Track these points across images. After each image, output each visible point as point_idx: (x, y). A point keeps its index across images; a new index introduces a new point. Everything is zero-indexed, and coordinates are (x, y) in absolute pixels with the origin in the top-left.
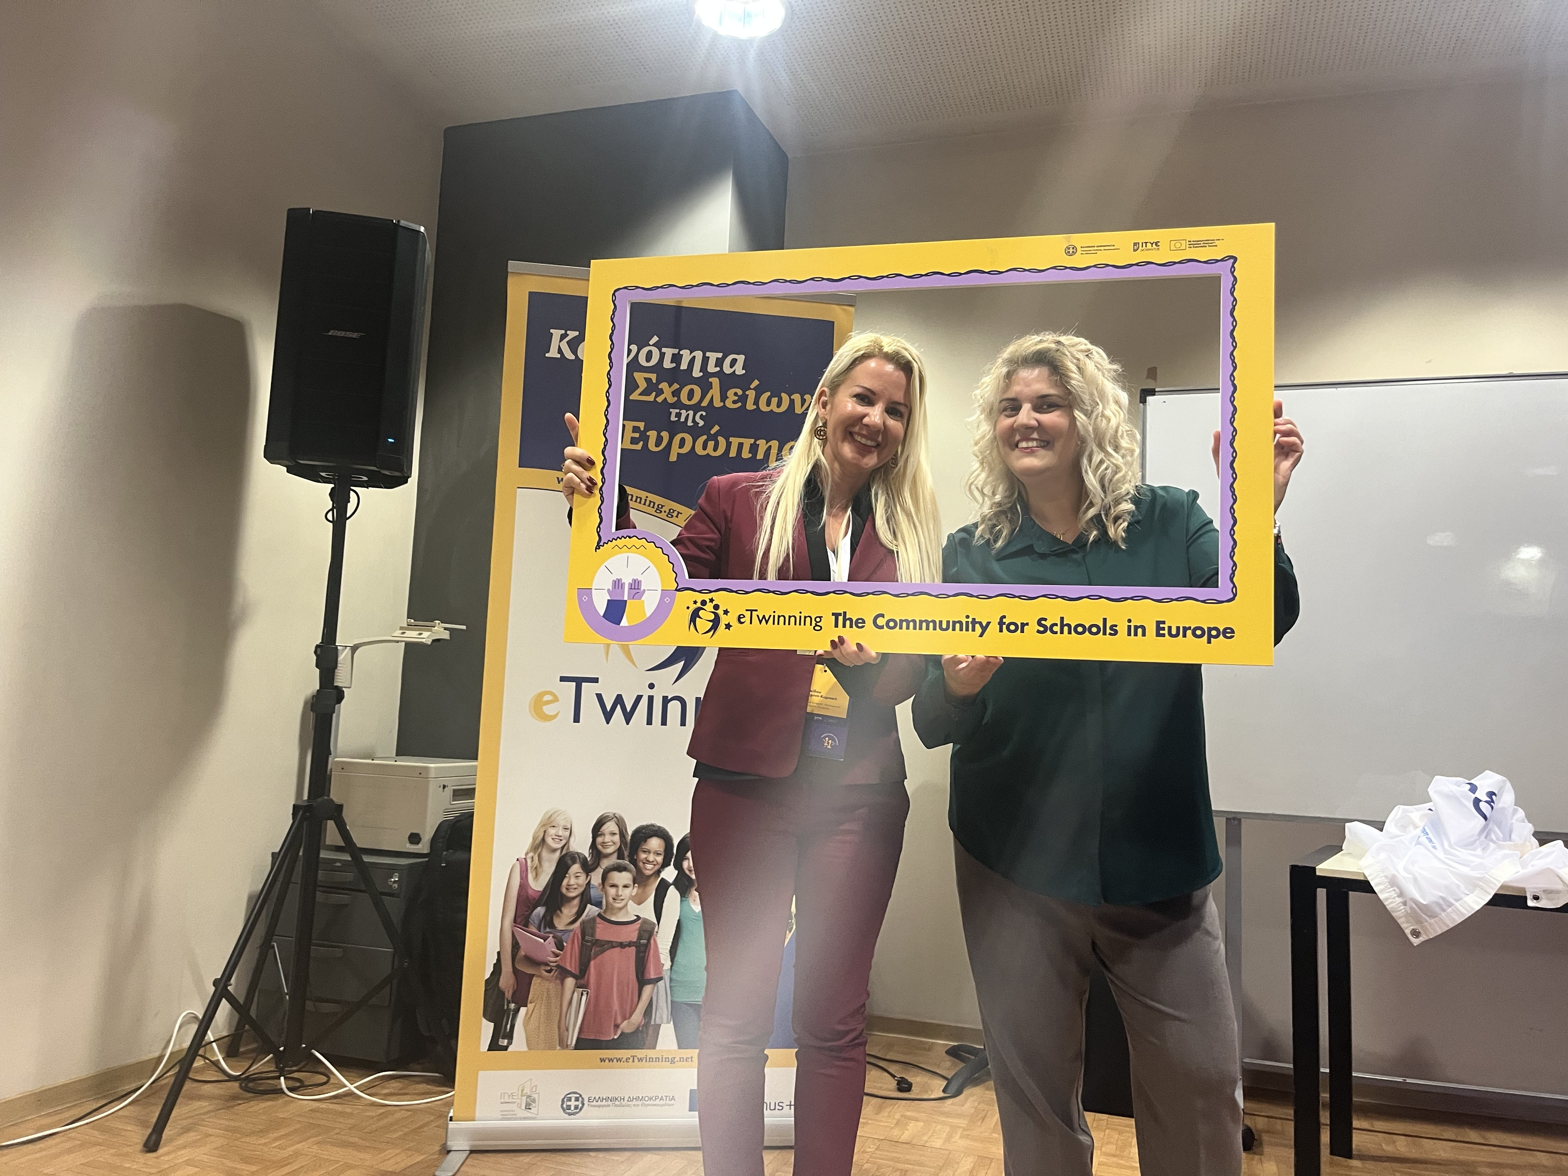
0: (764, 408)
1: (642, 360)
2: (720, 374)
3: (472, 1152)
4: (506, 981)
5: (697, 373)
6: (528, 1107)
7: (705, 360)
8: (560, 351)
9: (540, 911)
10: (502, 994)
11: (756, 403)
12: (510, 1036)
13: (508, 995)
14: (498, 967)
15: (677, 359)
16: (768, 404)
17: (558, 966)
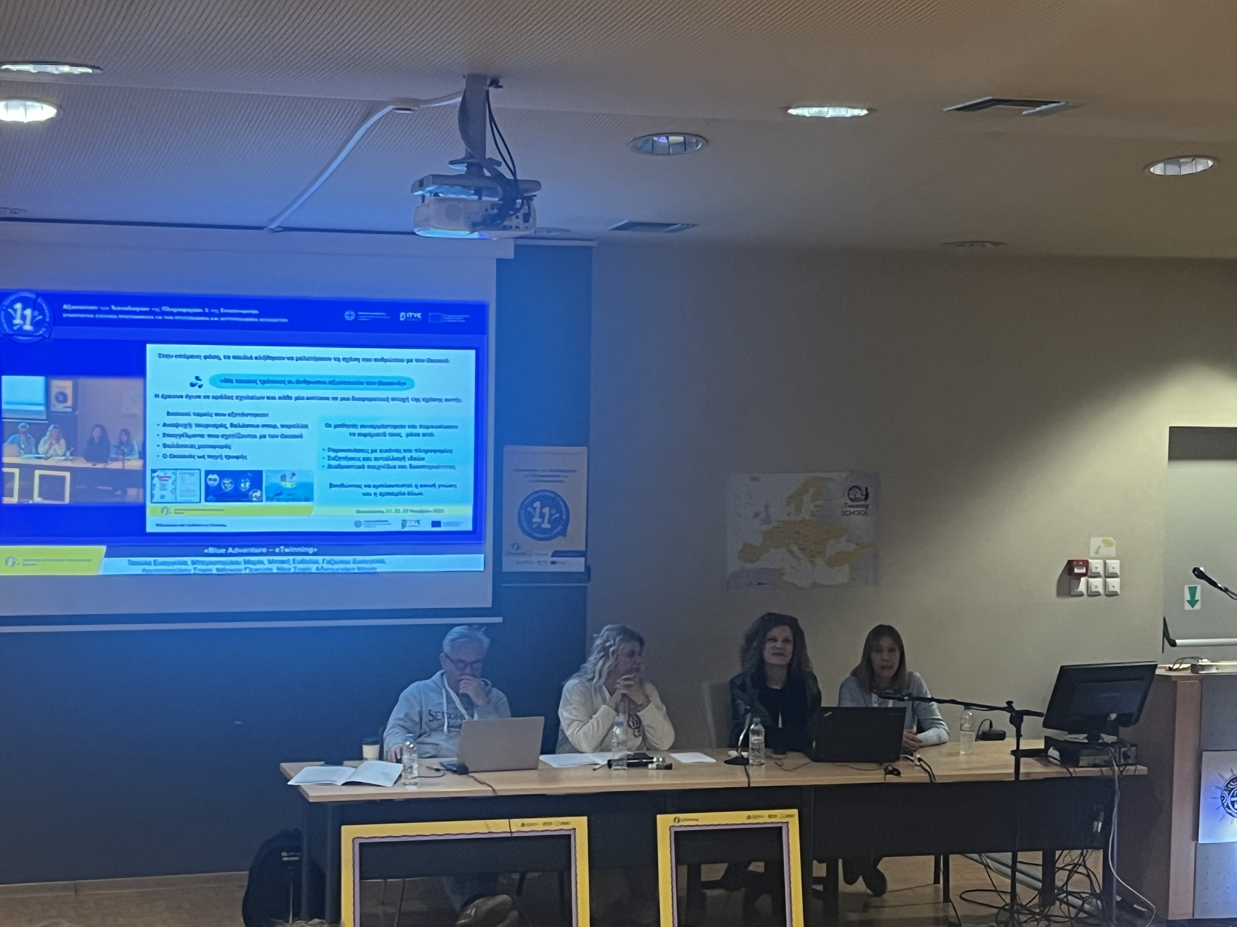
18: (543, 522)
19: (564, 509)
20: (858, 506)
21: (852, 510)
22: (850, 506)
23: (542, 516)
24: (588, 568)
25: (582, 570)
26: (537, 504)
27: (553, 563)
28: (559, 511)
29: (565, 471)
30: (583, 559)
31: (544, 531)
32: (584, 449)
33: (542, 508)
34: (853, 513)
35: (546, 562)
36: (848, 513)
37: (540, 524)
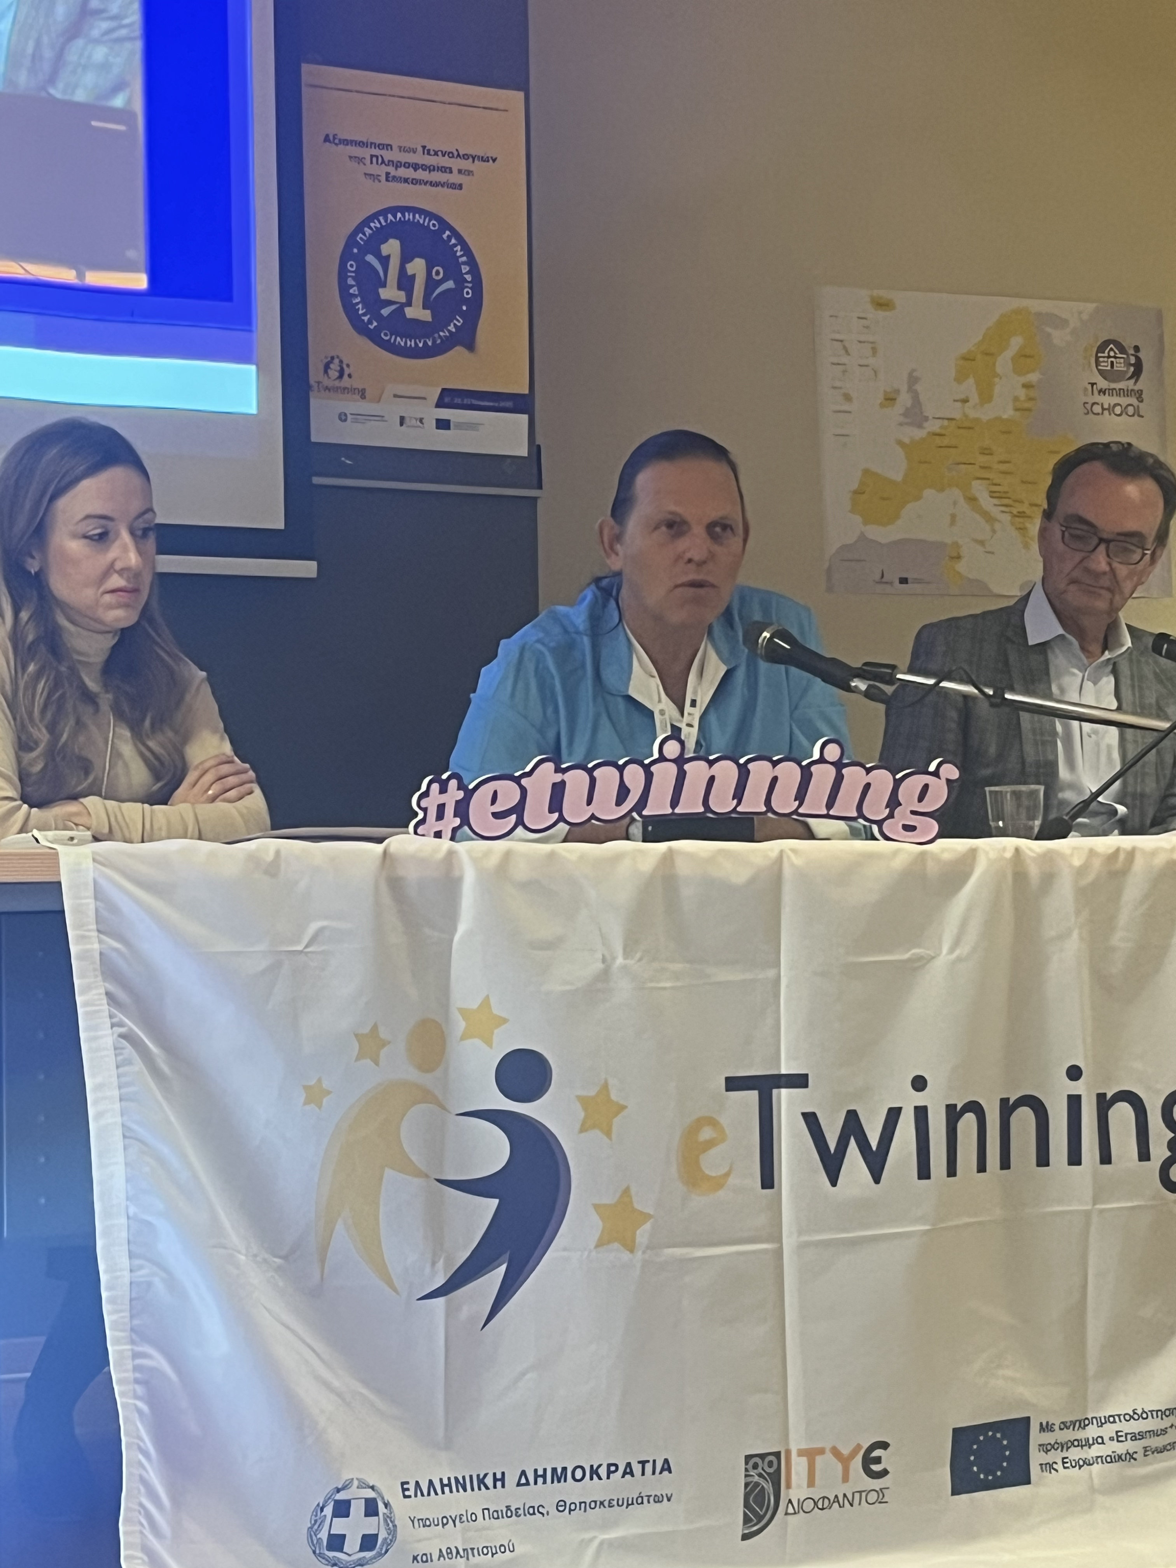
18: (409, 303)
20: (1120, 392)
21: (1107, 400)
22: (1102, 392)
23: (406, 282)
25: (523, 452)
26: (392, 247)
27: (443, 424)
29: (466, 157)
30: (521, 421)
31: (416, 328)
32: (518, 98)
33: (406, 258)
34: (1111, 409)
35: (422, 421)
36: (1097, 409)
37: (402, 306)
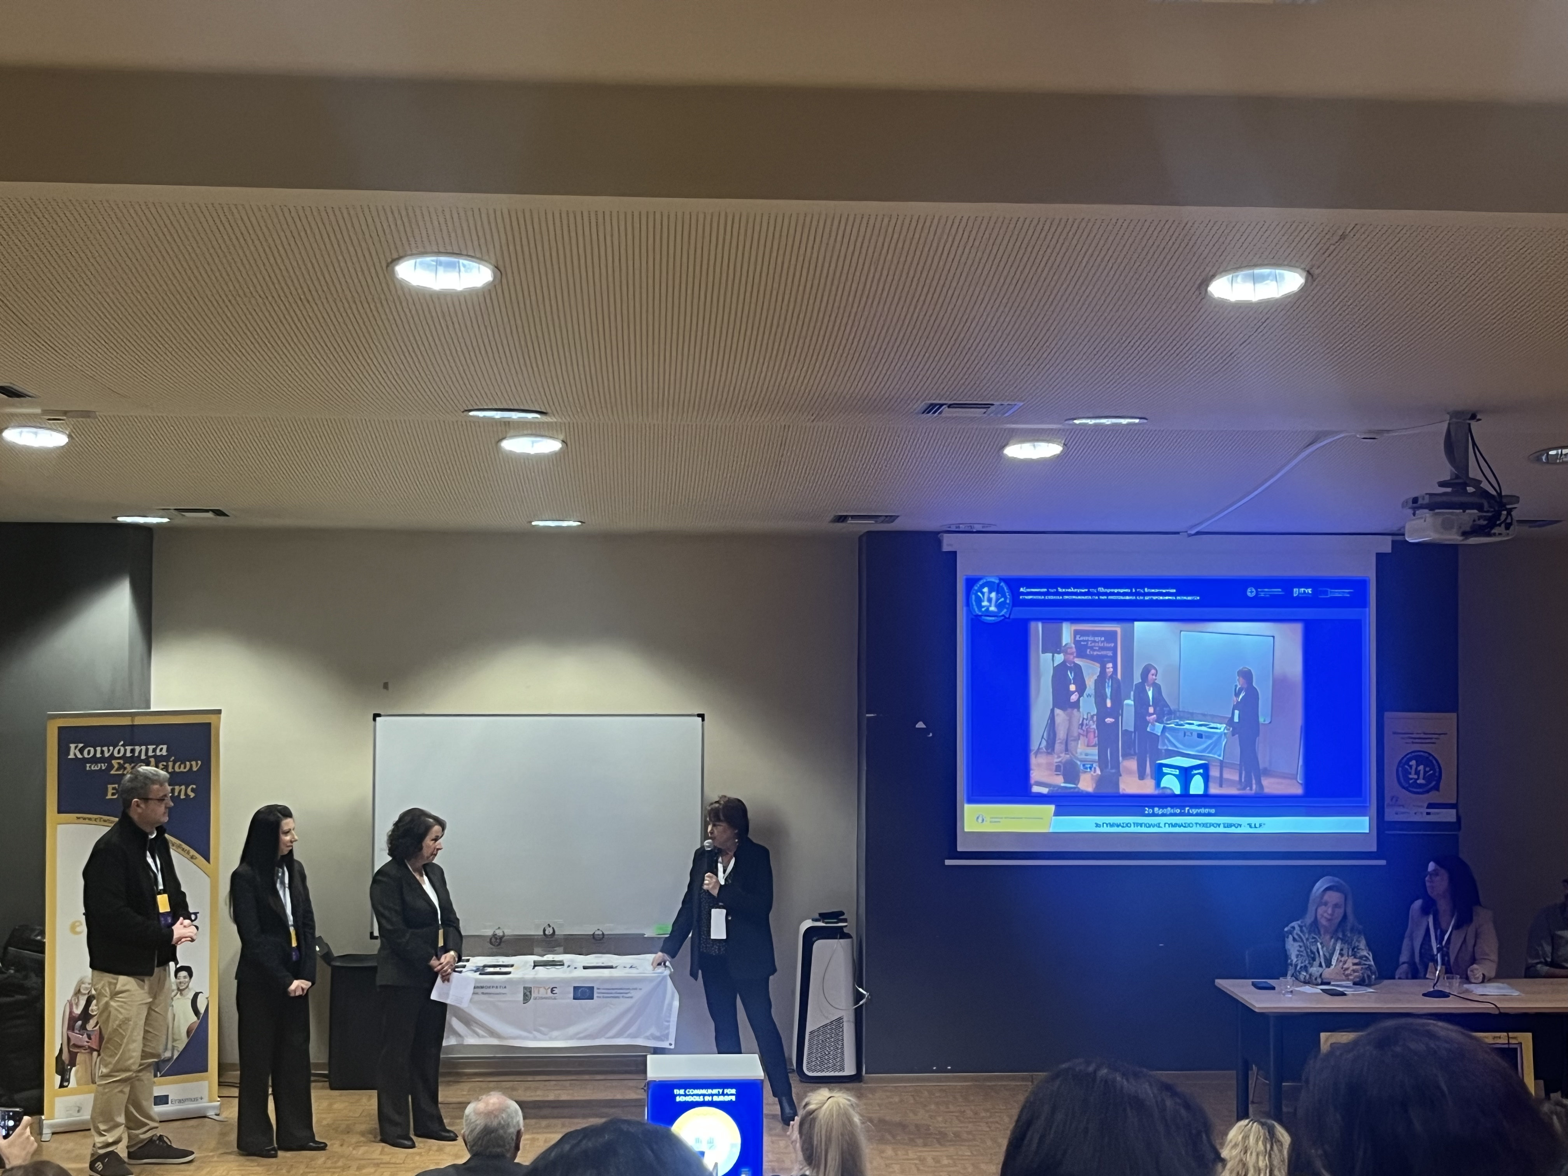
0: (177, 769)
1: (116, 755)
2: (155, 756)
3: (53, 1133)
4: (65, 1056)
5: (143, 757)
6: (79, 1111)
7: (147, 750)
8: (75, 755)
9: (80, 1023)
10: (63, 1062)
11: (173, 768)
12: (68, 1081)
13: (67, 1062)
14: (61, 1050)
15: (133, 751)
16: (180, 767)
17: (89, 1047)
18: (1418, 779)
19: (1437, 767)
23: (1417, 773)
24: (1459, 818)
25: (1454, 819)
26: (1413, 763)
27: (1428, 814)
28: (1433, 768)
29: (1437, 734)
30: (1454, 811)
31: (1421, 786)
32: (1455, 715)
33: (1418, 765)
35: (1422, 813)
37: (1416, 780)
